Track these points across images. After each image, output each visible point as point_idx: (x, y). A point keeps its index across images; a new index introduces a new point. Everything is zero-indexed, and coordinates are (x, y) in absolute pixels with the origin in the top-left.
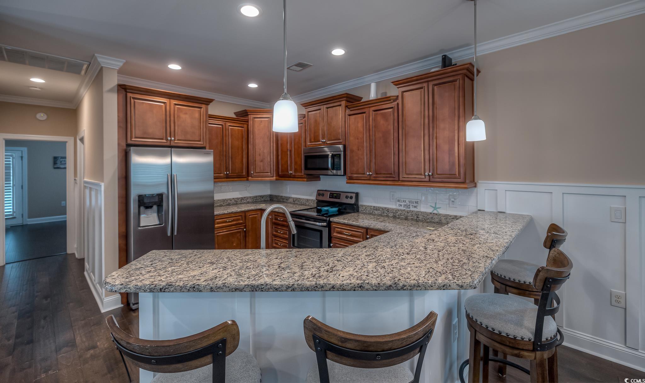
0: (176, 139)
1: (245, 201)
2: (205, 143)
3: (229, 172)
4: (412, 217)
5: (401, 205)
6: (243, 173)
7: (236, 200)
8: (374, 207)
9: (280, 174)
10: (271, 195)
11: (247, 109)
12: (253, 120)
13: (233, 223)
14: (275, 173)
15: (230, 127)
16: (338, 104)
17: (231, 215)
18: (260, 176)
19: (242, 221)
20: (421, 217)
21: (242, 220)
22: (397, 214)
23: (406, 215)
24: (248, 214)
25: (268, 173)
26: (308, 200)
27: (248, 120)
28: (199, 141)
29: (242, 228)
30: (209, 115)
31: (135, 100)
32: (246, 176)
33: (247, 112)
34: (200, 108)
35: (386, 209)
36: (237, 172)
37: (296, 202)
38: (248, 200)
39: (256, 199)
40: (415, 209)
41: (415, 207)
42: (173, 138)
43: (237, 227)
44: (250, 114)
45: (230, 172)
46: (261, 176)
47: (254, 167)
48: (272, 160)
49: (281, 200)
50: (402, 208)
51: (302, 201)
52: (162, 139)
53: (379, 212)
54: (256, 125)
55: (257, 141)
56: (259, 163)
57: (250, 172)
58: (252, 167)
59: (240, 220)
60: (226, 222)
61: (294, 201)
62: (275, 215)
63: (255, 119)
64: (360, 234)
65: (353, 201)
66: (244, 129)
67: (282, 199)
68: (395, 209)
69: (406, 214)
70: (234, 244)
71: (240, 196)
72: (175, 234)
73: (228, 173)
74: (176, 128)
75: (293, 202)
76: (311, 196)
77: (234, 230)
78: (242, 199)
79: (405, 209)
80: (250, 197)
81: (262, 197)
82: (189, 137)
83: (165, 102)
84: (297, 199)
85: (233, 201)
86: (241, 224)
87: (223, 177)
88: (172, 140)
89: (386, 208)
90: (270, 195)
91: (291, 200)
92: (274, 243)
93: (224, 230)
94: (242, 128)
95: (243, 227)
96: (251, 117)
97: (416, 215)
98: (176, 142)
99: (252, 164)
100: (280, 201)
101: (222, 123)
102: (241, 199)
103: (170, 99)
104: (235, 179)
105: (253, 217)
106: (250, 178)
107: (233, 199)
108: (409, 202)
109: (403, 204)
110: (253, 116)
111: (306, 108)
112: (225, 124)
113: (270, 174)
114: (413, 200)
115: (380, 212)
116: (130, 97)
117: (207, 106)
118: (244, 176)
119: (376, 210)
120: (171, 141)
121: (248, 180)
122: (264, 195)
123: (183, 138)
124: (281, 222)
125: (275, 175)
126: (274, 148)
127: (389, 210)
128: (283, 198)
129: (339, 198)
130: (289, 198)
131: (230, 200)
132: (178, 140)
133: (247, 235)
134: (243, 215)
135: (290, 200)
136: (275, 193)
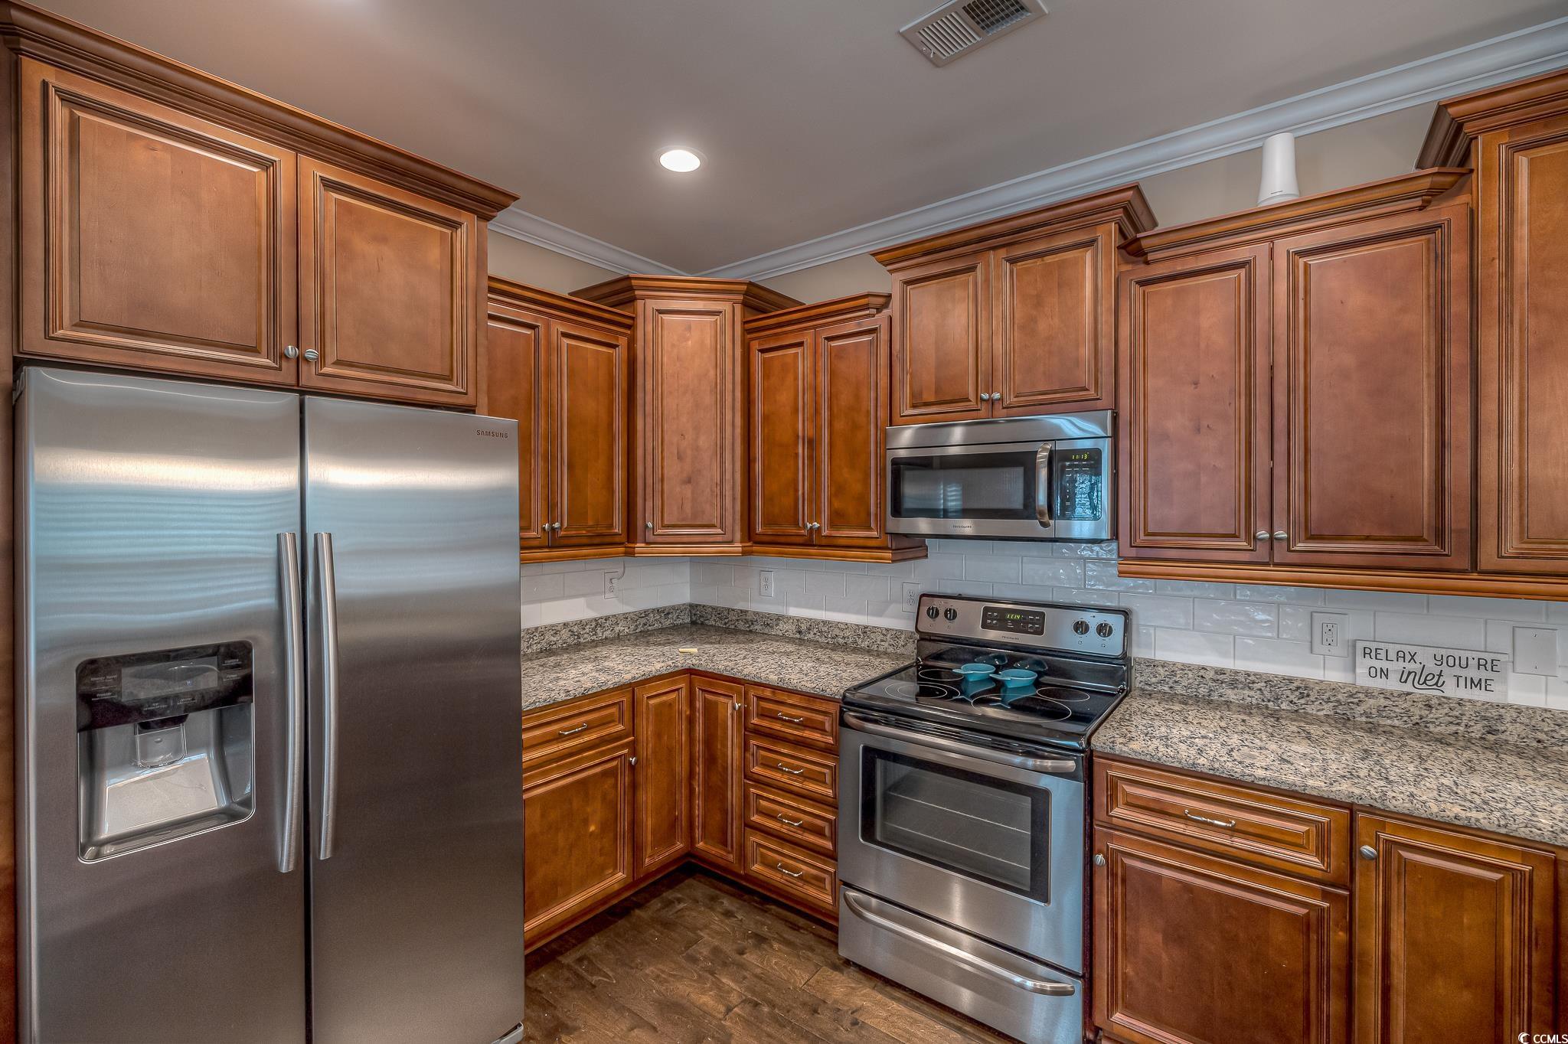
0: (331, 358)
1: (607, 634)
2: (471, 390)
3: (562, 524)
4: (1454, 728)
5: (1384, 673)
6: (611, 526)
7: (575, 629)
8: (1222, 672)
9: (759, 529)
10: (697, 606)
11: (631, 275)
12: (655, 320)
13: (586, 739)
14: (738, 528)
15: (566, 341)
16: (1083, 237)
17: (579, 707)
18: (678, 539)
19: (621, 727)
20: (1512, 732)
21: (621, 720)
22: (1360, 709)
23: (1415, 719)
24: (643, 694)
25: (713, 526)
26: (865, 630)
27: (633, 318)
28: (448, 379)
29: (620, 756)
30: (491, 278)
31: (78, 113)
32: (623, 539)
33: (631, 289)
34: (454, 225)
35: (1293, 686)
36: (590, 523)
37: (811, 636)
38: (617, 629)
39: (644, 621)
40: (1478, 695)
41: (1474, 684)
42: (311, 353)
43: (603, 753)
44: (643, 298)
45: (565, 525)
46: (685, 539)
47: (658, 503)
48: (728, 476)
49: (741, 626)
50: (1393, 684)
51: (837, 632)
52: (254, 350)
53: (1252, 696)
54: (669, 338)
55: (670, 403)
56: (674, 488)
57: (640, 523)
58: (649, 504)
59: (613, 721)
60: (559, 738)
61: (800, 632)
62: (760, 698)
63: (666, 317)
64: (1304, 828)
65: (1112, 646)
66: (620, 354)
67: (747, 621)
68: (1345, 685)
69: (1417, 712)
70: (592, 828)
71: (589, 614)
72: (325, 853)
73: (557, 525)
74: (331, 303)
75: (798, 636)
76: (881, 616)
77: (591, 767)
78: (597, 623)
79: (1407, 687)
80: (625, 616)
81: (664, 612)
82: (395, 354)
83: (273, 162)
84: (813, 624)
85: (565, 634)
86: (618, 737)
87: (536, 543)
88: (306, 360)
89: (1291, 680)
90: (692, 607)
91: (788, 628)
92: (753, 809)
93: (552, 771)
94: (611, 351)
95: (626, 751)
96: (646, 307)
97: (1485, 718)
98: (327, 370)
99: (649, 490)
100: (736, 632)
101: (536, 319)
102: (594, 624)
103: (297, 151)
104: (585, 551)
105: (663, 704)
106: (639, 547)
107: (565, 625)
108: (1439, 661)
109: (1395, 667)
110: (652, 305)
111: (891, 271)
112: (548, 327)
113: (719, 531)
114: (1464, 655)
115: (1252, 693)
116: (45, 85)
117: (482, 223)
118: (617, 539)
119: (1233, 684)
120: (304, 367)
121: (630, 553)
122: (673, 608)
123: (366, 356)
124: (796, 729)
125: (738, 536)
126: (738, 431)
127: (1306, 688)
128: (749, 618)
129: (1040, 632)
130: (779, 618)
131: (554, 629)
132: (339, 363)
133: (641, 779)
134: (626, 699)
135: (781, 626)
136: (715, 596)
